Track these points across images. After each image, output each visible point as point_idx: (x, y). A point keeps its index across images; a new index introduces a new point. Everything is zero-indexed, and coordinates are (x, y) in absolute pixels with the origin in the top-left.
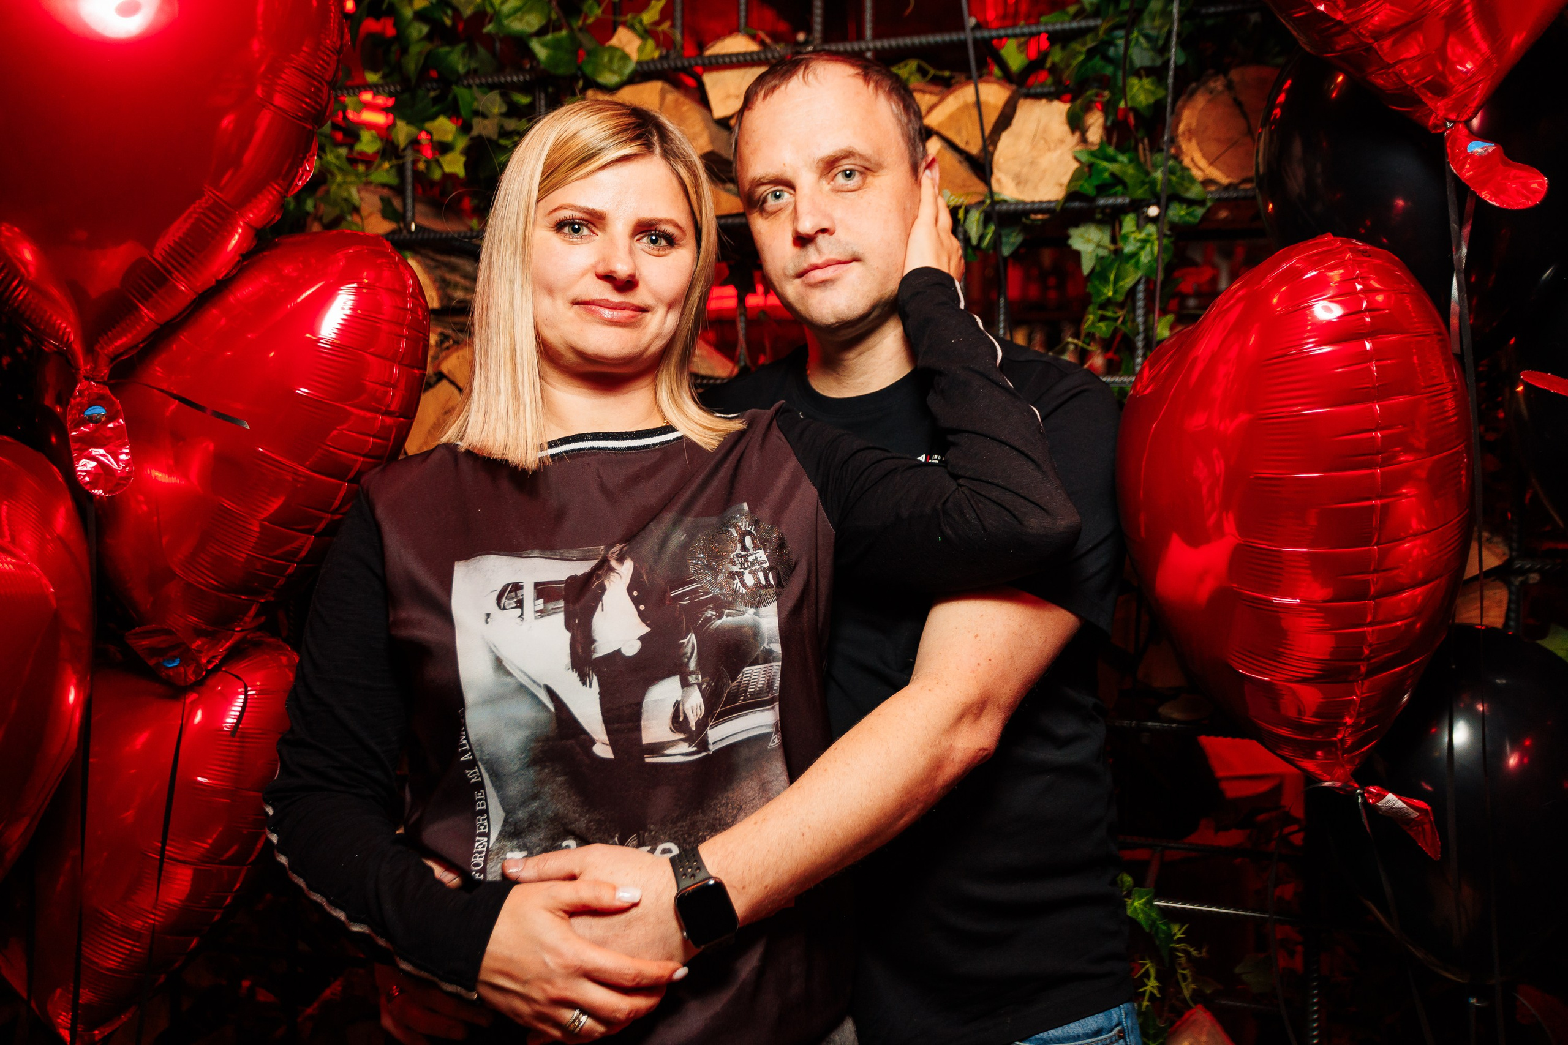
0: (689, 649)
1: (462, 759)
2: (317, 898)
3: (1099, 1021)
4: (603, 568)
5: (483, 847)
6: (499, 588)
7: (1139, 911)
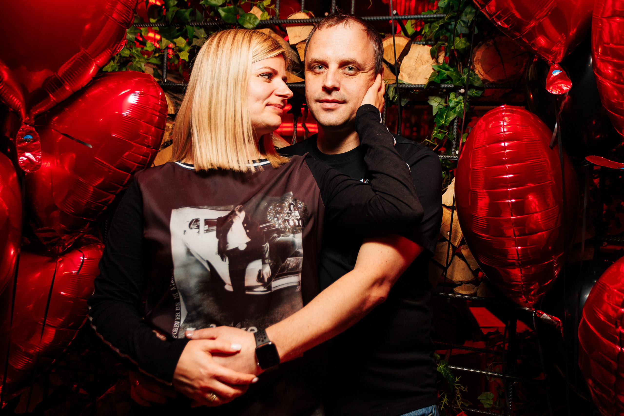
0: (266, 249)
1: (172, 289)
2: (108, 343)
3: (423, 411)
4: (233, 214)
5: (178, 325)
6: (190, 220)
7: (442, 370)
